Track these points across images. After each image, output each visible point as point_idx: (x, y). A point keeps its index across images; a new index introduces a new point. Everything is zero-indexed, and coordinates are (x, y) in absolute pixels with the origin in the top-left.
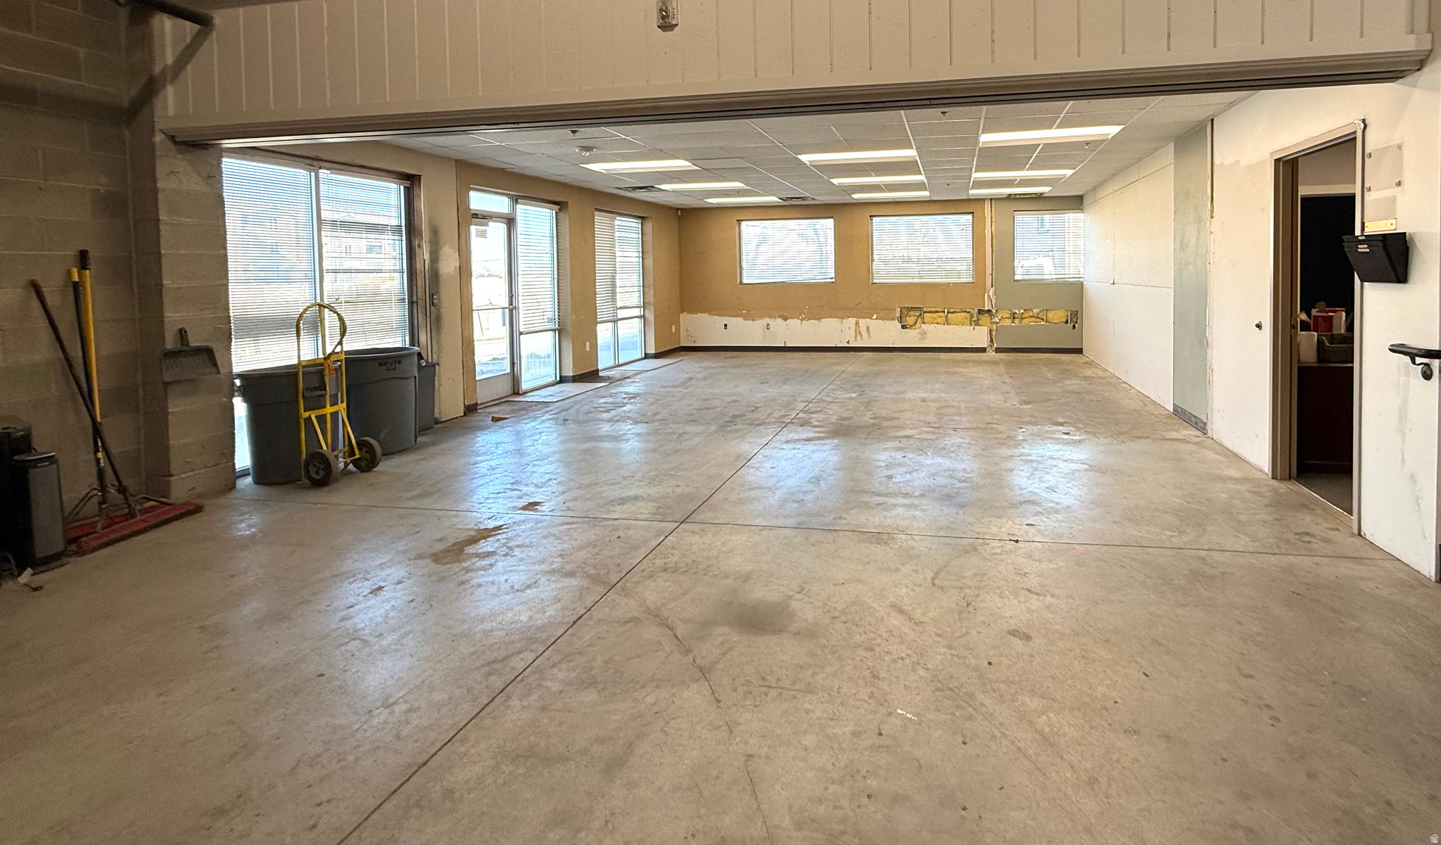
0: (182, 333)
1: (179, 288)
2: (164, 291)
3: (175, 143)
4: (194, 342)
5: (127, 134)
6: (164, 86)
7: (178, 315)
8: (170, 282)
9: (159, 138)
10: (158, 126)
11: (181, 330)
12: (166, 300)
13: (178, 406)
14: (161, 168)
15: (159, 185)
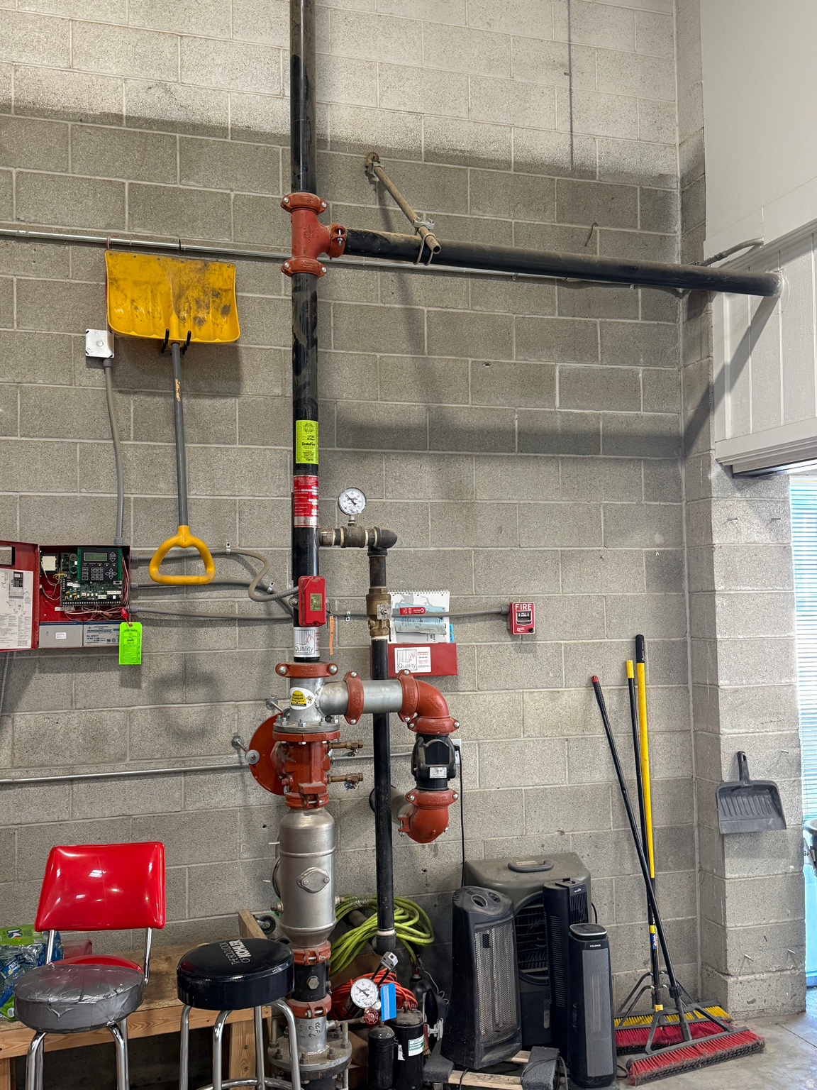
0: (740, 758)
1: (736, 691)
2: (721, 695)
3: (734, 476)
4: (756, 774)
5: (683, 473)
6: (722, 395)
7: (736, 730)
8: (727, 682)
9: (716, 472)
10: (715, 455)
11: (739, 754)
12: (723, 708)
13: (736, 870)
14: (718, 514)
15: (716, 541)
